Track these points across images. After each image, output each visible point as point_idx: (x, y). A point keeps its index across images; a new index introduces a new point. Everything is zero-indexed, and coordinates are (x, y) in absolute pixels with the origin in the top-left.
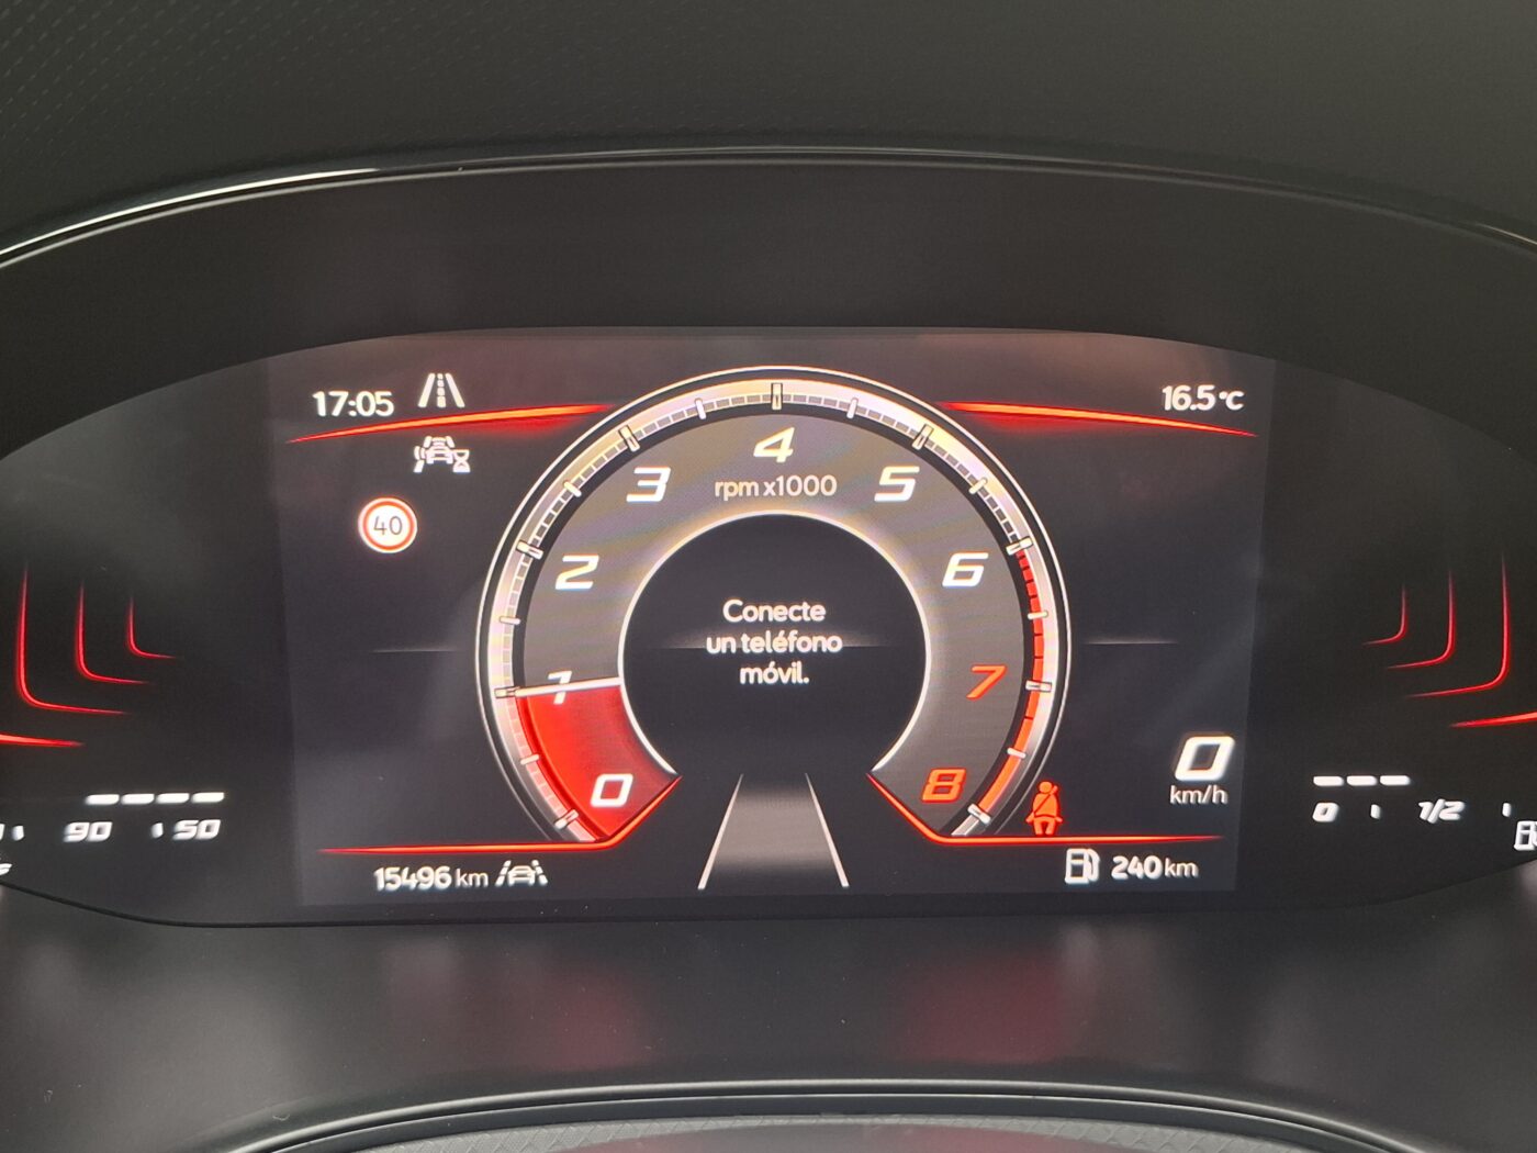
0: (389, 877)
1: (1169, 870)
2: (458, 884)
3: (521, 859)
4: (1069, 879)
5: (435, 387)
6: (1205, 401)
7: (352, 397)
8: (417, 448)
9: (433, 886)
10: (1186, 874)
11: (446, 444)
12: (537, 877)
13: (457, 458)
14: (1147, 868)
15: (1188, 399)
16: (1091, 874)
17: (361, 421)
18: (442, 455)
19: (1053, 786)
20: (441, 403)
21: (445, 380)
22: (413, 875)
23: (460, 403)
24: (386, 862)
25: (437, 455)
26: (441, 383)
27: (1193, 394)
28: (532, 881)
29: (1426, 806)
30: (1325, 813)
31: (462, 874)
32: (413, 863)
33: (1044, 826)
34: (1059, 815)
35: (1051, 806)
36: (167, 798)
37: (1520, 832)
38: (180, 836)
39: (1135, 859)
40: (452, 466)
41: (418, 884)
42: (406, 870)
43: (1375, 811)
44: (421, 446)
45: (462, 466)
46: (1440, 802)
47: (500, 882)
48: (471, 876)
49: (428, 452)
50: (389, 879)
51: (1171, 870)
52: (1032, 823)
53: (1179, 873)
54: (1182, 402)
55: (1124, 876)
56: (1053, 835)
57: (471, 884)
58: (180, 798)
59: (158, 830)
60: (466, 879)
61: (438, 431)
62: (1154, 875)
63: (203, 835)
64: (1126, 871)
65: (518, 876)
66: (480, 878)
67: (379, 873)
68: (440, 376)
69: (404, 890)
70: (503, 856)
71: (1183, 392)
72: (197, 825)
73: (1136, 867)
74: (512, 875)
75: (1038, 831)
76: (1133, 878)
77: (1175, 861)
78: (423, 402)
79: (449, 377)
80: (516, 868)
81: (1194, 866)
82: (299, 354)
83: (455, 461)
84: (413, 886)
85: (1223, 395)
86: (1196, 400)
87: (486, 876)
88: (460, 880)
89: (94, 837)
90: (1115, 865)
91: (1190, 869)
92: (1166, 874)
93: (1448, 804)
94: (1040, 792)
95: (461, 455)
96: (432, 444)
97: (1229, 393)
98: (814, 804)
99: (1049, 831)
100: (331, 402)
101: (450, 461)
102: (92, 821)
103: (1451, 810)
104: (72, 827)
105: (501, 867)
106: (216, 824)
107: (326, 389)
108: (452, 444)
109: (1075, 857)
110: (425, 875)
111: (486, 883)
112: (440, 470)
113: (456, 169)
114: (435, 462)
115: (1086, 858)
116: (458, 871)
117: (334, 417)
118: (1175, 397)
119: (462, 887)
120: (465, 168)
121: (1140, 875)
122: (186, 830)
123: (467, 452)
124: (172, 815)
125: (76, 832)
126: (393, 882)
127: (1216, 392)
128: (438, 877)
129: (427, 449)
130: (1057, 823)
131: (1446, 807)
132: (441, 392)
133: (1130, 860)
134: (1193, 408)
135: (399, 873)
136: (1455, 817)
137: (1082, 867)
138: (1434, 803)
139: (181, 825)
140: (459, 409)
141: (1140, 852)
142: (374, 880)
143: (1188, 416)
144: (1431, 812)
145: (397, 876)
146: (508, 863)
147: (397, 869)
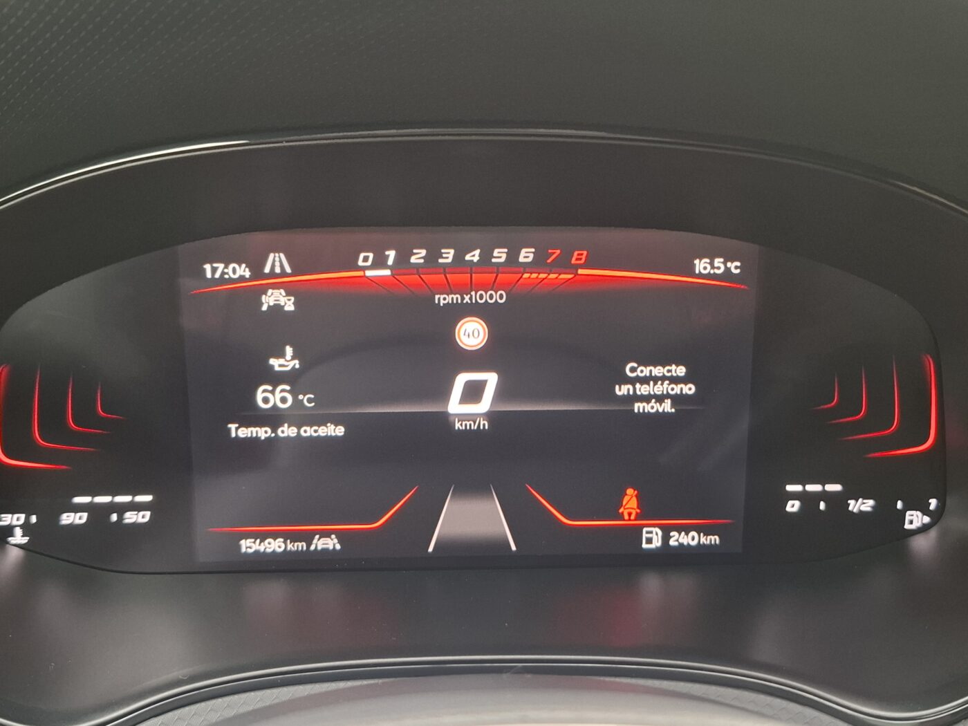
0: (248, 545)
1: (703, 540)
2: (289, 549)
3: (325, 534)
4: (645, 546)
5: (274, 261)
6: (719, 268)
7: (226, 267)
8: (264, 296)
9: (274, 550)
10: (713, 542)
11: (281, 294)
12: (334, 545)
13: (287, 301)
14: (690, 539)
15: (709, 267)
16: (657, 543)
17: (231, 281)
18: (278, 300)
19: (635, 490)
20: (278, 270)
21: (279, 257)
22: (262, 544)
23: (288, 270)
24: (247, 536)
25: (276, 300)
26: (277, 259)
27: (712, 264)
28: (331, 547)
29: (852, 502)
30: (793, 506)
31: (291, 543)
32: (263, 537)
33: (630, 514)
34: (638, 508)
35: (634, 503)
36: (120, 499)
37: (908, 518)
38: (127, 521)
39: (683, 533)
40: (283, 306)
41: (266, 548)
42: (258, 541)
43: (822, 506)
44: (266, 295)
45: (290, 306)
46: (860, 500)
47: (313, 548)
48: (296, 544)
49: (270, 298)
50: (248, 546)
51: (705, 540)
52: (623, 513)
53: (708, 542)
54: (705, 268)
55: (676, 544)
56: (635, 520)
57: (296, 549)
58: (126, 499)
59: (114, 517)
60: (293, 546)
61: (275, 286)
62: (694, 543)
63: (141, 520)
64: (677, 540)
65: (323, 544)
66: (301, 546)
67: (243, 542)
68: (277, 255)
69: (257, 552)
70: (314, 533)
71: (706, 262)
72: (137, 514)
73: (683, 538)
74: (320, 544)
75: (626, 517)
76: (681, 545)
77: (706, 534)
78: (267, 270)
79: (282, 255)
80: (322, 539)
81: (717, 537)
82: (197, 243)
83: (286, 304)
84: (262, 550)
85: (729, 264)
86: (713, 267)
87: (304, 544)
88: (290, 546)
89: (78, 522)
90: (671, 537)
91: (715, 539)
92: (701, 542)
93: (865, 501)
94: (626, 495)
95: (289, 300)
96: (272, 294)
97: (732, 263)
98: (494, 500)
99: (632, 517)
100: (214, 270)
101: (282, 304)
102: (76, 512)
103: (867, 505)
104: (64, 516)
105: (313, 539)
106: (148, 514)
107: (211, 262)
108: (284, 294)
109: (647, 532)
110: (269, 543)
111: (305, 548)
112: (277, 309)
113: (282, 142)
114: (275, 304)
115: (654, 533)
116: (289, 541)
117: (216, 279)
118: (701, 266)
119: (290, 551)
120: (287, 142)
121: (685, 543)
122: (131, 517)
123: (293, 299)
124: (122, 509)
125: (67, 519)
126: (250, 548)
127: (725, 263)
128: (277, 544)
129: (269, 297)
130: (637, 513)
131: (864, 503)
132: (277, 264)
133: (680, 535)
134: (712, 272)
135: (254, 542)
136: (869, 509)
137: (653, 538)
138: (857, 501)
139: (128, 515)
140: (287, 273)
141: (686, 529)
142: (239, 547)
143: (709, 276)
144: (855, 506)
145: (253, 544)
146: (317, 537)
147: (253, 540)
